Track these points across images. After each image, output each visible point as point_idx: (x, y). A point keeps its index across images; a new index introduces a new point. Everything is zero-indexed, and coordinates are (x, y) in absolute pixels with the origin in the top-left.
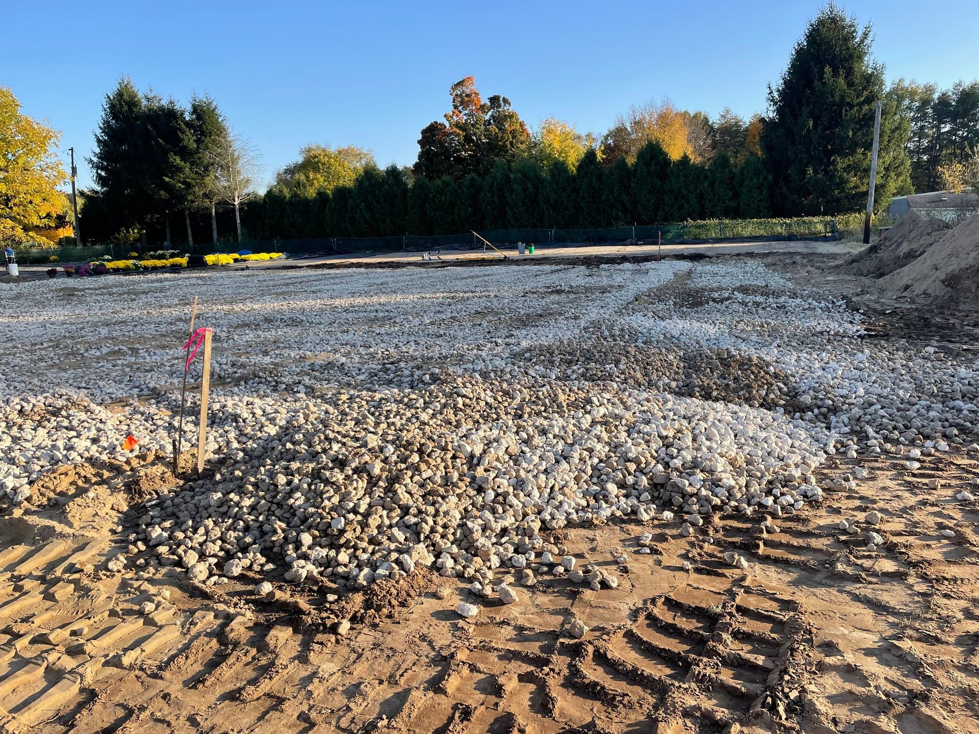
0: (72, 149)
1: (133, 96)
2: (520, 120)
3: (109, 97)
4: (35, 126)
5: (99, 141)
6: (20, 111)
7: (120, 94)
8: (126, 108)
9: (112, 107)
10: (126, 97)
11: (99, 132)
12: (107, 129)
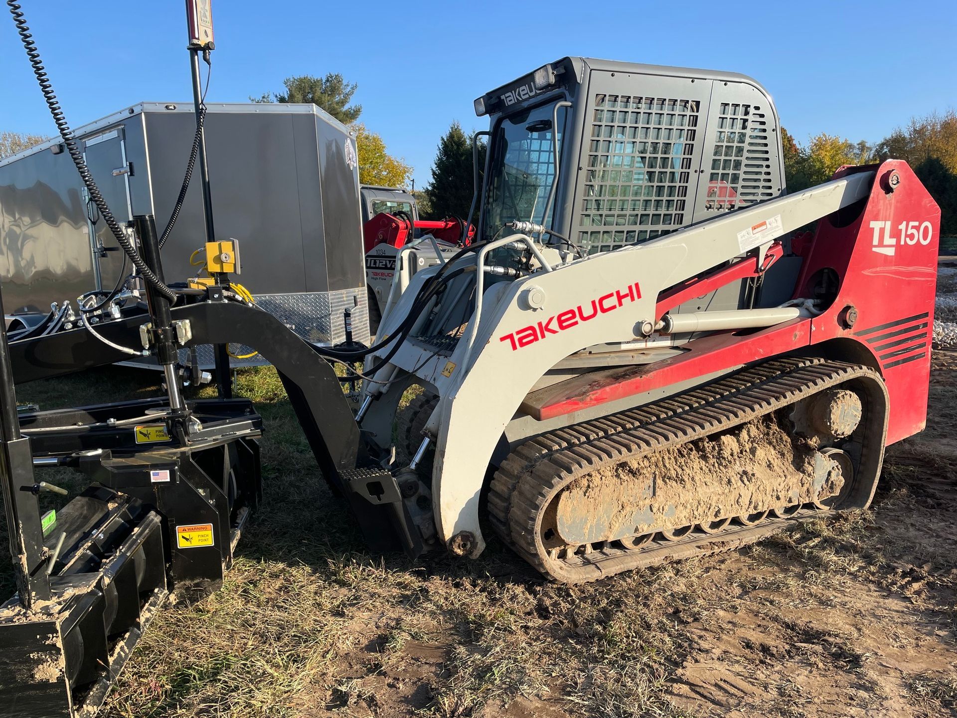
0: (413, 181)
1: (460, 137)
2: (789, 135)
3: (443, 139)
4: (396, 163)
5: (434, 173)
6: (386, 152)
7: (451, 136)
8: (455, 147)
9: (445, 145)
10: (456, 139)
11: (434, 167)
12: (440, 164)
